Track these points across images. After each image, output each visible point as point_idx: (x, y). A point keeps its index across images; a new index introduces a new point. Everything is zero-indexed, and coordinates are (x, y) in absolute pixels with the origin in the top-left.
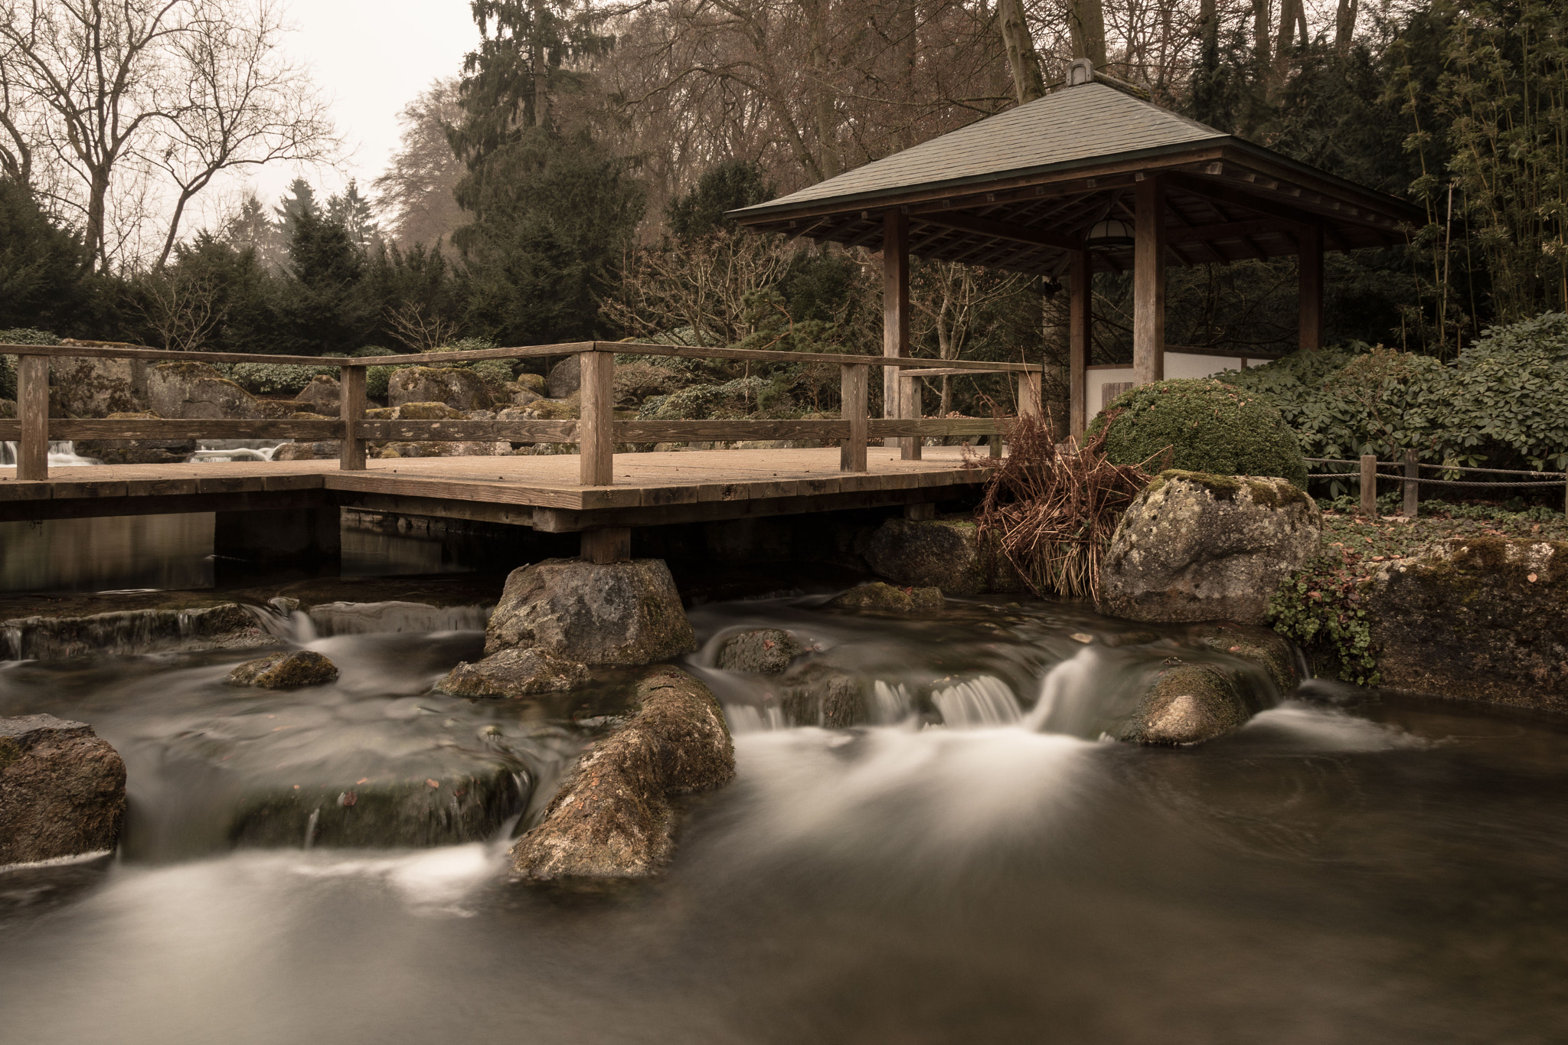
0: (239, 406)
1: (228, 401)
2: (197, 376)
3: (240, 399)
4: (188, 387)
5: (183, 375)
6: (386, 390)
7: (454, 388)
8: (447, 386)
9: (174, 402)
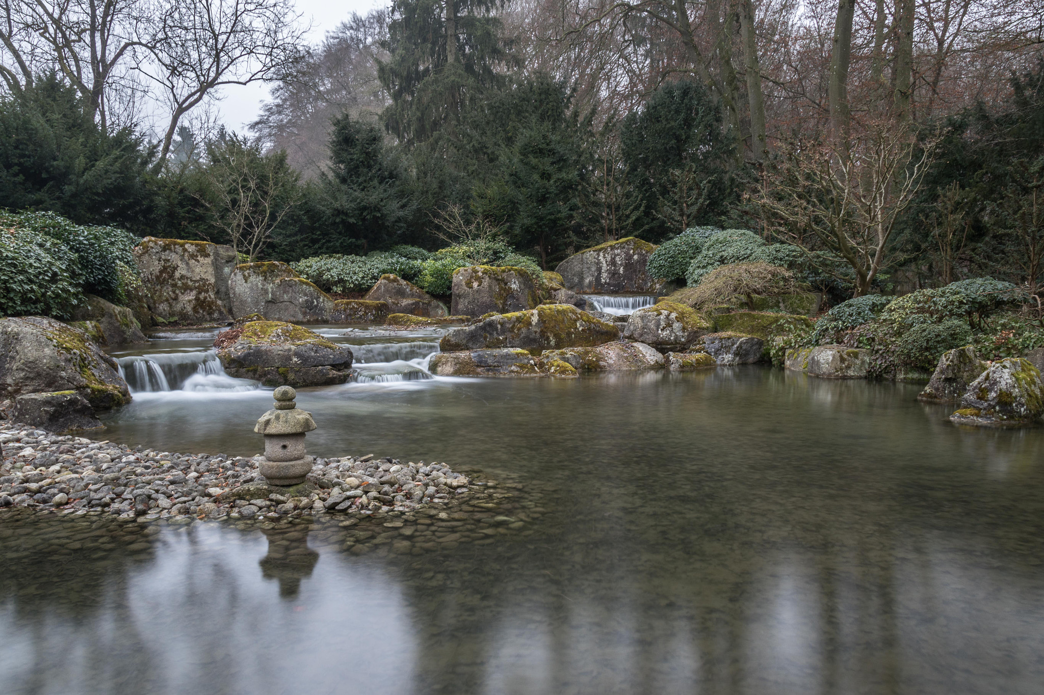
0: (317, 305)
1: (307, 301)
2: (277, 276)
3: (318, 298)
4: (270, 287)
5: (264, 274)
6: (449, 288)
7: (513, 286)
8: (506, 284)
9: (257, 303)
